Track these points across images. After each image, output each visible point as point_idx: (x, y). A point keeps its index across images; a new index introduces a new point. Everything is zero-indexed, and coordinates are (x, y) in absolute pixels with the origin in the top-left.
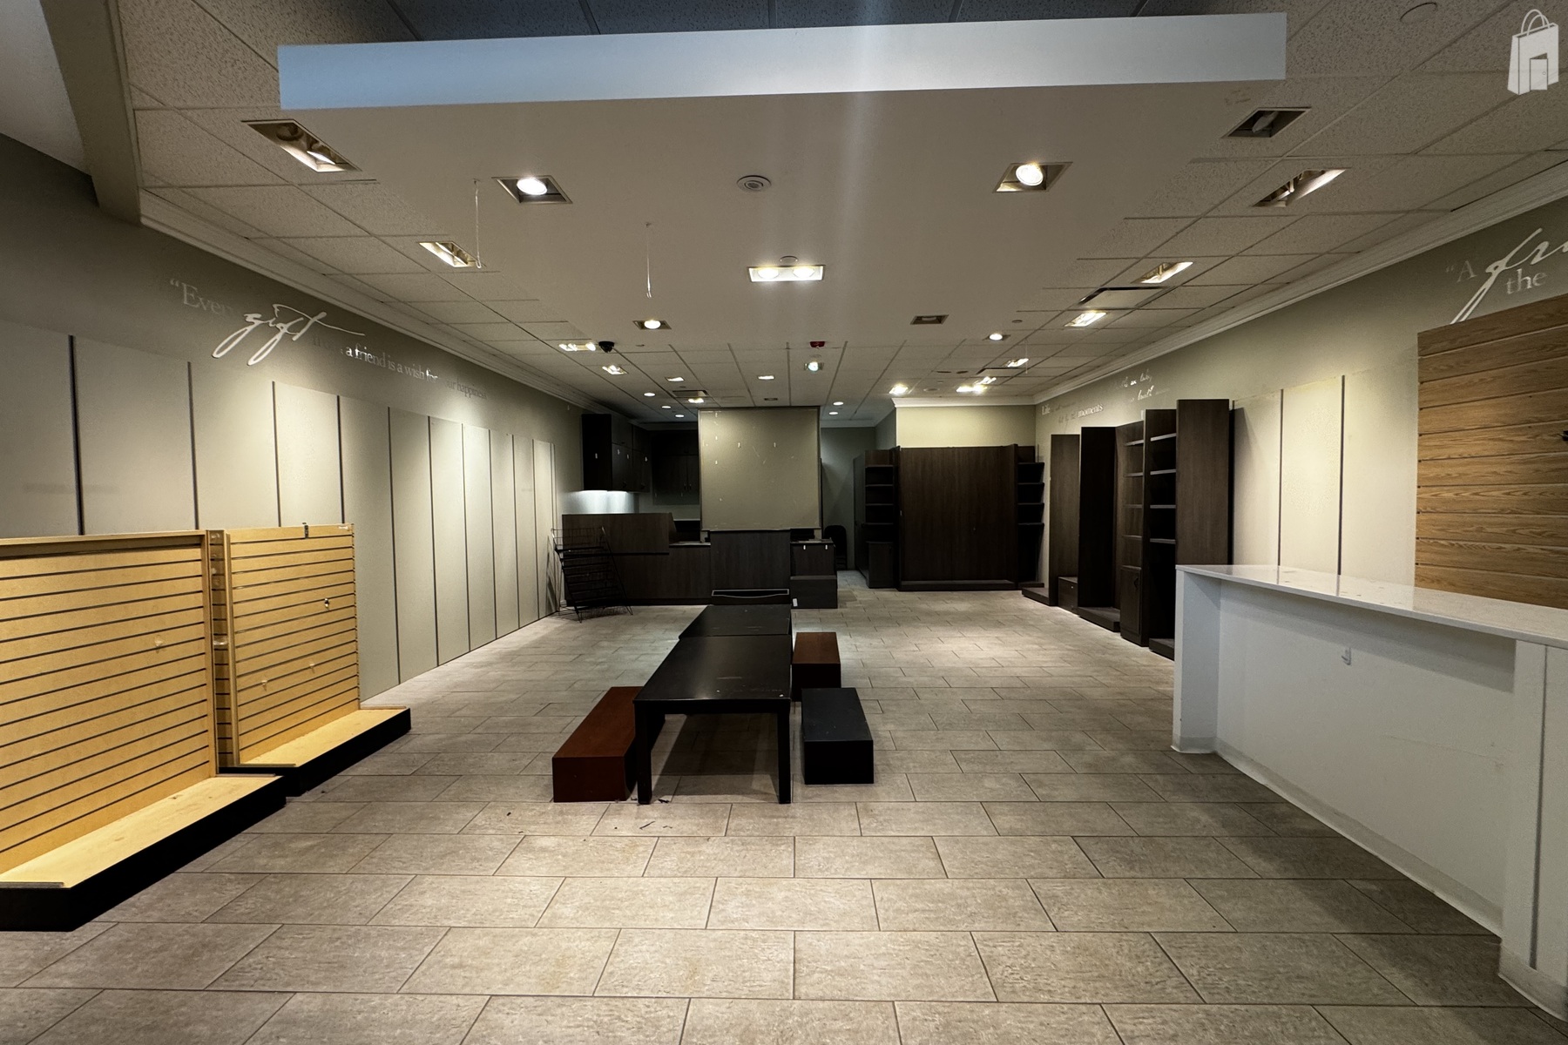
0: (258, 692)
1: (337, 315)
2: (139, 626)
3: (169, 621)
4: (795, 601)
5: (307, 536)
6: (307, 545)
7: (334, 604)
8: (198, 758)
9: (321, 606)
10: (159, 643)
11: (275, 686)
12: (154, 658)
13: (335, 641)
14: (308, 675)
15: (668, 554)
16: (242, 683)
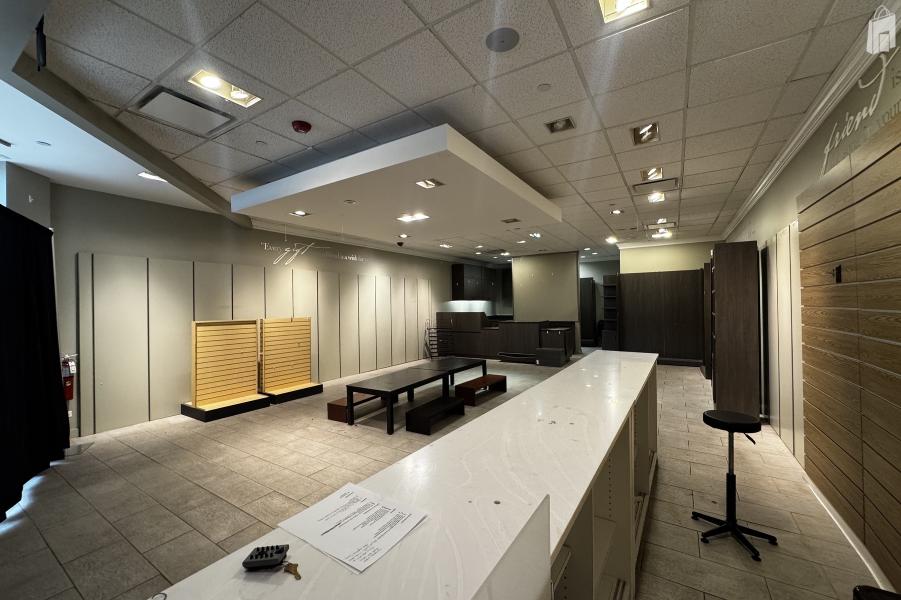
0: (272, 370)
1: (318, 242)
2: (237, 346)
3: (245, 345)
4: (537, 361)
5: (292, 321)
6: (292, 324)
7: (301, 345)
8: (253, 387)
9: (297, 345)
10: (242, 351)
11: (278, 370)
12: (240, 356)
13: (302, 357)
14: (290, 368)
15: (480, 333)
16: (267, 367)
